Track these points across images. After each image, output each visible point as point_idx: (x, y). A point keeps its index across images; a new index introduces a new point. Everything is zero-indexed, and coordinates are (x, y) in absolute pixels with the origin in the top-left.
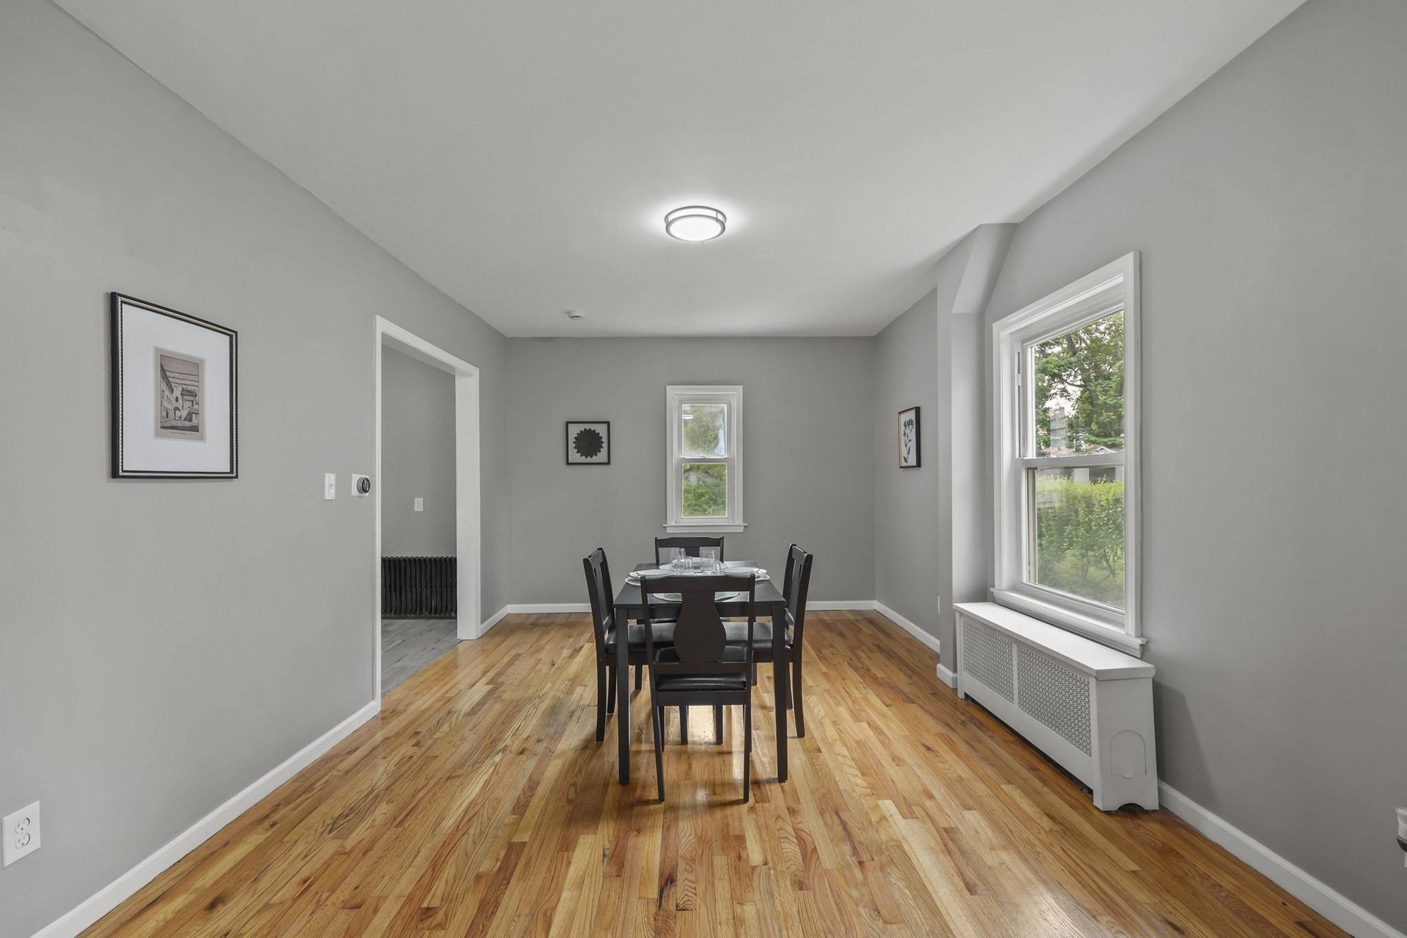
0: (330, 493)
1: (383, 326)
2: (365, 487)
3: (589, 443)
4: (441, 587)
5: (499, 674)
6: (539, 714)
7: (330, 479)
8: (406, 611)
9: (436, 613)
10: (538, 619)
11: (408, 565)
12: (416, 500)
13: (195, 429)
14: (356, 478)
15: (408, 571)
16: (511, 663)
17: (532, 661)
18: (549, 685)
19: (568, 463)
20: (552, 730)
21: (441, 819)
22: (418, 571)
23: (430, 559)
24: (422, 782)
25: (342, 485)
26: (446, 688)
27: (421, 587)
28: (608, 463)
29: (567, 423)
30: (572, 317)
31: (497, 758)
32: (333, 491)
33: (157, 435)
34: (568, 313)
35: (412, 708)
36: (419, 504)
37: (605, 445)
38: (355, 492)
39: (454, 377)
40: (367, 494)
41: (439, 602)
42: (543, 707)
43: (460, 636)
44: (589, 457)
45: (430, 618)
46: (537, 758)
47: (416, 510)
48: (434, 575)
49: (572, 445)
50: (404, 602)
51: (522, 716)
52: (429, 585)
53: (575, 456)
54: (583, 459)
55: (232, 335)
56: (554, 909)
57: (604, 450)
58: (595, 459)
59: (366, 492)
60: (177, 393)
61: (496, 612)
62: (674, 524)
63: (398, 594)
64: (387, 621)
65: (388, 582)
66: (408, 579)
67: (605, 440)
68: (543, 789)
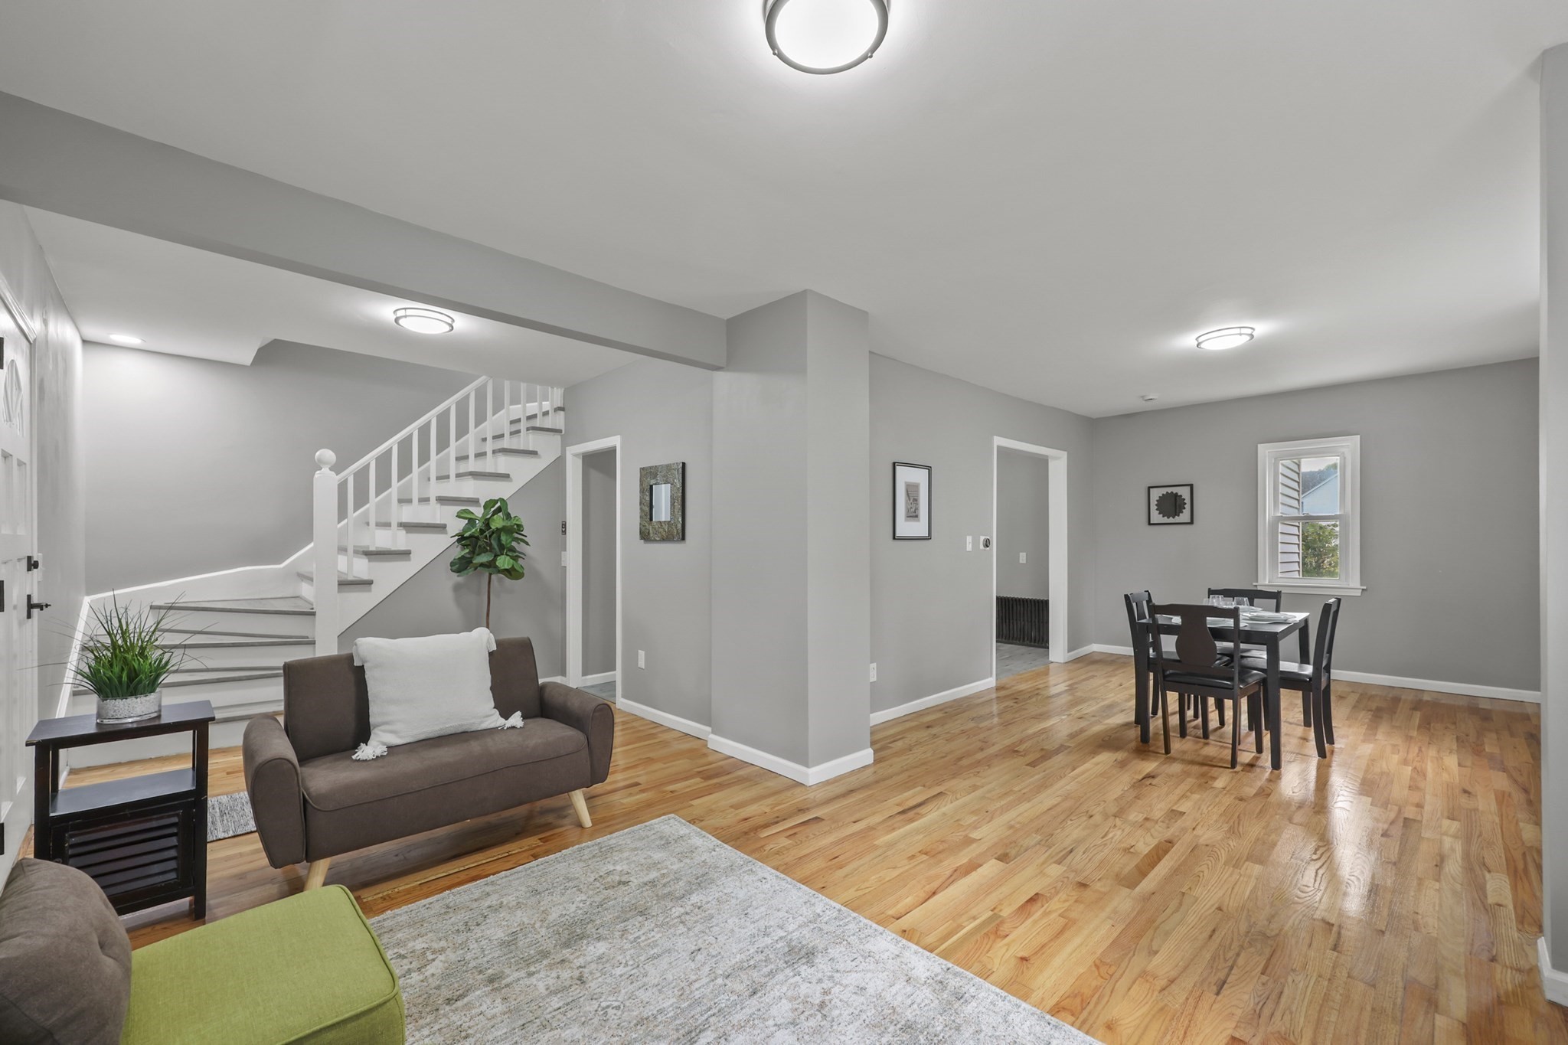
0: (969, 548)
1: (999, 441)
2: (987, 544)
3: (1172, 505)
4: (1039, 622)
5: (1076, 683)
6: (1098, 706)
7: (969, 539)
8: (1013, 638)
9: (1035, 642)
10: (1118, 659)
11: (1015, 603)
12: (1021, 554)
13: (917, 516)
14: (982, 538)
15: (1015, 608)
16: (1087, 679)
17: (1104, 681)
18: (1111, 695)
19: (1150, 524)
20: (1105, 714)
21: (1027, 729)
22: (1022, 609)
23: (1031, 600)
24: (1018, 716)
25: (975, 543)
26: (1037, 683)
27: (1024, 620)
28: (1192, 522)
29: (1149, 488)
30: (1146, 400)
31: (1063, 717)
32: (970, 546)
33: (906, 520)
34: (1143, 397)
35: (1015, 688)
36: (1023, 558)
37: (1188, 506)
38: (982, 547)
39: (1047, 460)
40: (988, 548)
41: (1037, 634)
42: (1102, 704)
43: (1051, 659)
44: (1171, 518)
45: (1031, 646)
46: (1089, 722)
47: (1021, 562)
48: (1033, 612)
49: (1153, 507)
50: (1012, 632)
51: (1087, 704)
52: (1029, 620)
53: (1156, 517)
54: (1165, 520)
55: (929, 468)
56: (1079, 767)
57: (1186, 512)
58: (1177, 519)
59: (988, 547)
60: (911, 501)
61: (1081, 647)
62: (1267, 583)
63: (1007, 623)
64: (999, 644)
65: (1001, 615)
66: (1015, 614)
67: (1188, 501)
68: (1086, 733)
